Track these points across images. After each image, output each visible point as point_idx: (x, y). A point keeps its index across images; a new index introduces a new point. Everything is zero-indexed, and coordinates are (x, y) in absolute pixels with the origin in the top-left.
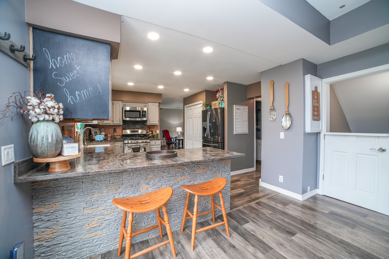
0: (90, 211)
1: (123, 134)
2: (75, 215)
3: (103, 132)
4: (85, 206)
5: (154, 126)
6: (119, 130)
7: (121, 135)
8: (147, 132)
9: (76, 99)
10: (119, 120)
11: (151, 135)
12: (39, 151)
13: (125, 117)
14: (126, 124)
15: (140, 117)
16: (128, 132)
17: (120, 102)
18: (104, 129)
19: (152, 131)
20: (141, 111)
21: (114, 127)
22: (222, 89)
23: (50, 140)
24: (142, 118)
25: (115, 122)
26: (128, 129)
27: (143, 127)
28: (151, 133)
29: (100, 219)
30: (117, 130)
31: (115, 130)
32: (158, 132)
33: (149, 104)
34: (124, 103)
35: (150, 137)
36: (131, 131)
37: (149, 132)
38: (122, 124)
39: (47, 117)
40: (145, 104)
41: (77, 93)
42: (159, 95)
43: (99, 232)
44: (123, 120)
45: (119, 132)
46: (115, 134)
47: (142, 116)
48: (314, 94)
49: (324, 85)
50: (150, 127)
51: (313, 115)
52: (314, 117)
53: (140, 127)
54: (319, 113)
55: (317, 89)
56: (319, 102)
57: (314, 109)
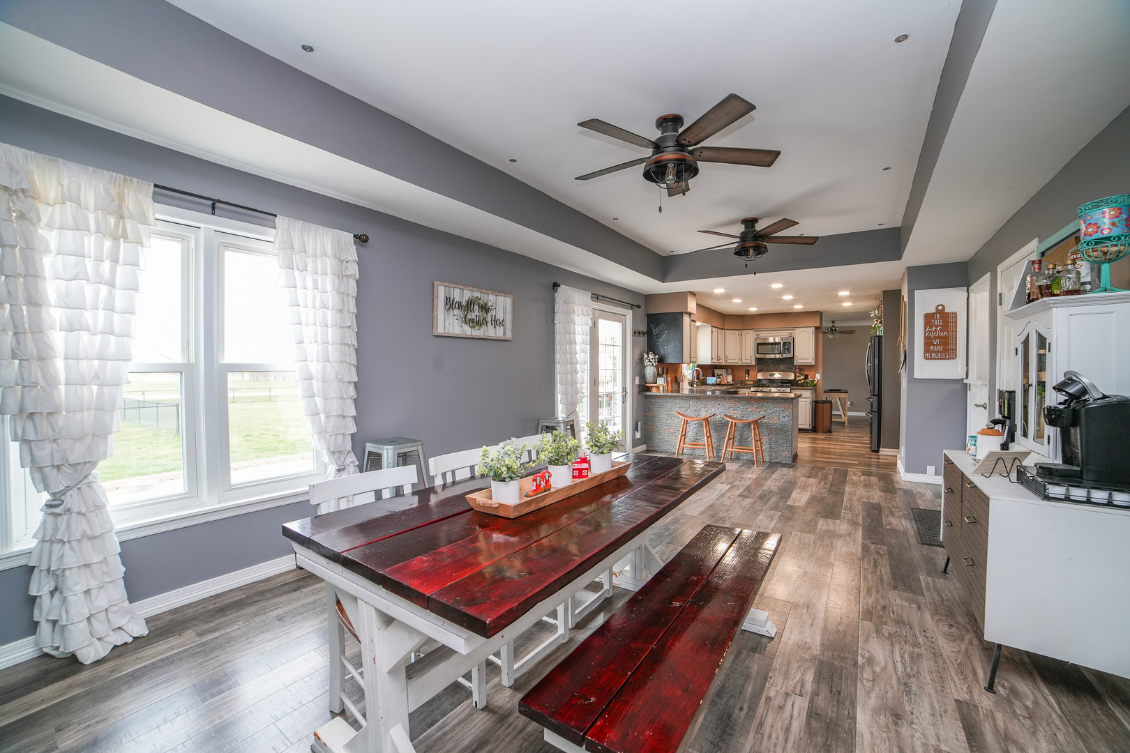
2: (662, 421)
4: (667, 417)
5: (809, 367)
6: (752, 372)
7: (755, 380)
8: (795, 376)
9: (665, 351)
10: (749, 358)
11: (803, 381)
12: (647, 380)
13: (758, 353)
14: (760, 364)
15: (781, 353)
17: (751, 332)
19: (806, 376)
20: (786, 343)
21: (747, 368)
23: (651, 375)
24: (784, 353)
25: (743, 362)
26: (767, 370)
28: (802, 377)
29: (674, 429)
32: (818, 376)
33: (796, 329)
34: (759, 333)
35: (800, 385)
37: (798, 377)
38: (755, 363)
39: (650, 363)
40: (789, 332)
41: (666, 348)
42: (814, 314)
44: (756, 358)
46: (747, 378)
47: (784, 351)
48: (928, 318)
49: (972, 296)
50: (802, 368)
51: (926, 351)
52: (929, 354)
53: (786, 368)
54: (951, 347)
55: (944, 309)
56: (951, 329)
57: (928, 342)
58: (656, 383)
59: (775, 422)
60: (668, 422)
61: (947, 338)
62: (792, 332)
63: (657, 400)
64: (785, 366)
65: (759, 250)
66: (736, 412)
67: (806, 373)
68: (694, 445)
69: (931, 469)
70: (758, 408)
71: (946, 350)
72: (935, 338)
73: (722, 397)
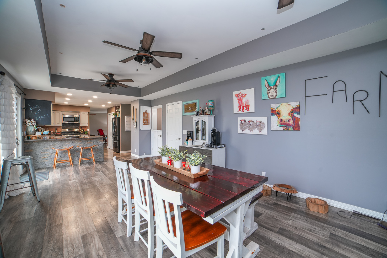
0: (44, 153)
1: (62, 131)
2: (38, 154)
3: (48, 130)
4: (42, 151)
5: (85, 127)
6: (59, 129)
7: (61, 132)
8: (80, 130)
9: (39, 119)
10: (59, 123)
11: (83, 132)
12: (29, 133)
13: (64, 121)
14: (64, 125)
15: (74, 121)
16: (67, 130)
17: (60, 112)
18: (48, 128)
19: (84, 130)
20: (75, 117)
21: (56, 127)
22: (119, 107)
23: (33, 131)
24: (76, 121)
25: (56, 124)
26: (67, 128)
27: (77, 127)
29: (47, 156)
30: (58, 129)
31: (56, 129)
32: (88, 130)
33: (81, 113)
34: (63, 113)
35: (82, 133)
36: (68, 130)
37: (81, 130)
38: (61, 125)
39: (32, 125)
40: (78, 113)
41: (40, 117)
42: (88, 108)
43: (47, 160)
44: (62, 123)
45: (60, 130)
46: (57, 131)
47: (76, 120)
48: (144, 113)
49: (152, 109)
50: (82, 127)
51: (144, 122)
52: (144, 123)
53: (75, 127)
54: (148, 122)
55: (147, 112)
56: (148, 117)
57: (144, 120)
58: (34, 135)
59: (97, 147)
60: (42, 153)
61: (147, 119)
62: (79, 113)
63: (34, 143)
64: (75, 126)
65: (114, 85)
66: (80, 145)
67: (84, 129)
68: (60, 162)
69: (145, 154)
70: (90, 142)
71: (147, 122)
72: (145, 119)
73: (73, 139)
